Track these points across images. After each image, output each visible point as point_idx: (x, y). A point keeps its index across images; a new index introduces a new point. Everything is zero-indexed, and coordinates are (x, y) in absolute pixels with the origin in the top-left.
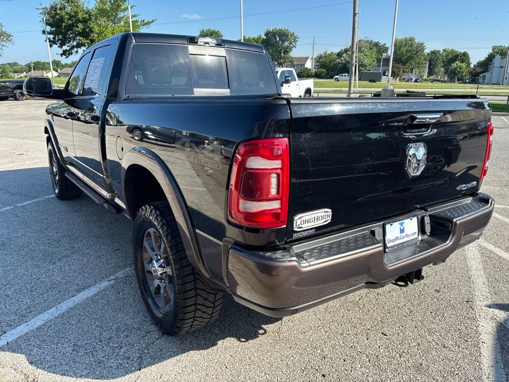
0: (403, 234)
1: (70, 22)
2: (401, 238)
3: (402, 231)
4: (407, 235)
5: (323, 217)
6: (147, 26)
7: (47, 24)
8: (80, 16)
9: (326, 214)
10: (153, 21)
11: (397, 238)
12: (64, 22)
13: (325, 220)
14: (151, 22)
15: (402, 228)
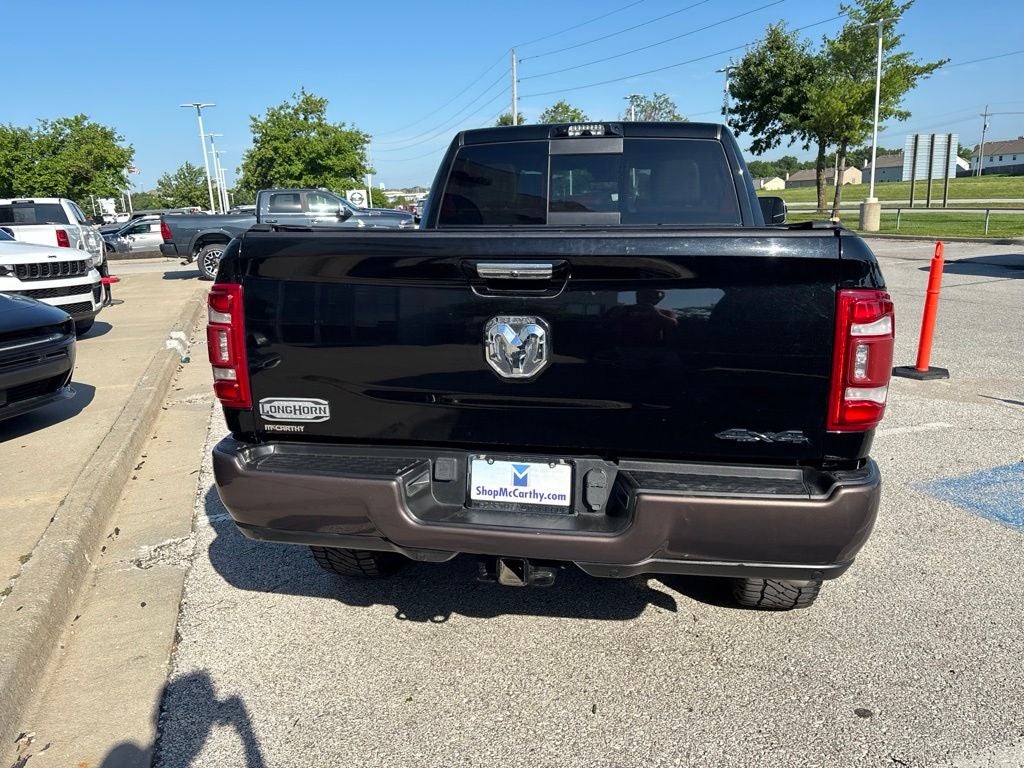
0: (521, 489)
1: (770, 86)
2: (517, 493)
3: (519, 482)
4: (534, 494)
5: (310, 410)
6: (925, 75)
7: (734, 95)
8: (790, 72)
9: (318, 406)
10: (941, 63)
11: (503, 491)
12: (760, 88)
13: (314, 415)
14: (936, 66)
15: (521, 476)
